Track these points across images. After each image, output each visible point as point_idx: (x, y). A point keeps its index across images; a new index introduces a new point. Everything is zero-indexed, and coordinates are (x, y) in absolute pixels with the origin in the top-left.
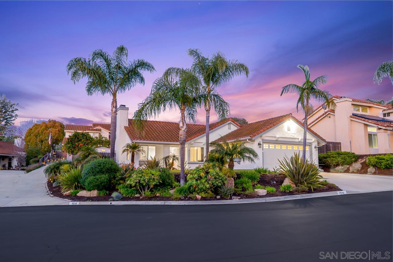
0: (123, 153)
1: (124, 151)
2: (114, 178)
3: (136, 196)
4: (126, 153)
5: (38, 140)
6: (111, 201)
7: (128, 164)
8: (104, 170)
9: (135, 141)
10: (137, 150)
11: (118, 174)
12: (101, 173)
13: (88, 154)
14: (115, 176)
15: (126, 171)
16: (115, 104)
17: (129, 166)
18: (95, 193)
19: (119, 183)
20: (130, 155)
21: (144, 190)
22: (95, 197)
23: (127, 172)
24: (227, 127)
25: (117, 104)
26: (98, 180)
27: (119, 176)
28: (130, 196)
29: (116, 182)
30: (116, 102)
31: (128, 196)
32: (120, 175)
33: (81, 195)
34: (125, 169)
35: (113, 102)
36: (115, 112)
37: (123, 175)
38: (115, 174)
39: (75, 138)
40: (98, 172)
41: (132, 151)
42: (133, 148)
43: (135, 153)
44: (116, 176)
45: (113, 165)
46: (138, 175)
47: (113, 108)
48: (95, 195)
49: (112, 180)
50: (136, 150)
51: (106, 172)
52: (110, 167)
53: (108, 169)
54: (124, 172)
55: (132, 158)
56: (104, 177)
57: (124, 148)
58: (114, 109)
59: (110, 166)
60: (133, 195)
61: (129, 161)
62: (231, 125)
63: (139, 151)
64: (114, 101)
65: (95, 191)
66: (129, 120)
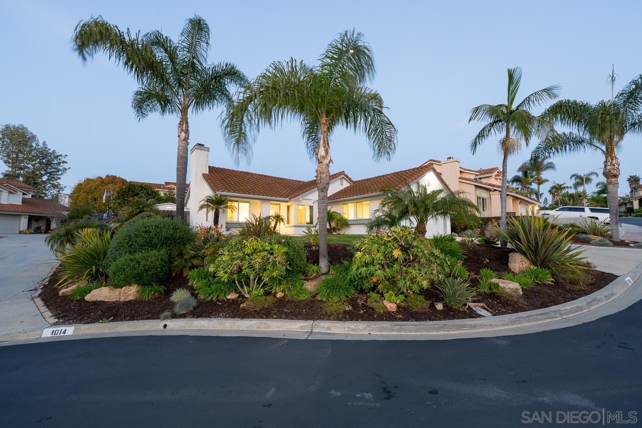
0: (200, 210)
1: (202, 207)
2: (181, 255)
3: (229, 297)
4: (204, 210)
5: (89, 197)
6: (166, 318)
7: (209, 227)
8: (156, 241)
9: (219, 193)
10: (224, 205)
11: (188, 247)
12: (151, 246)
13: (138, 211)
14: (181, 251)
15: (206, 241)
16: (184, 126)
17: (209, 231)
18: (130, 292)
19: (191, 265)
20: (212, 214)
21: (248, 285)
22: (129, 302)
23: (209, 244)
24: (339, 182)
25: (188, 127)
26: (139, 263)
27: (192, 252)
28: (214, 299)
29: (183, 263)
30: (187, 123)
31: (209, 299)
32: (191, 250)
33: (94, 299)
34: (203, 238)
35: (180, 122)
36: (184, 140)
37: (198, 250)
38: (182, 247)
39: (129, 191)
40: (142, 246)
41: (215, 208)
42: (217, 204)
43: (220, 210)
44: (185, 251)
45: (178, 231)
46: (235, 253)
47: (181, 133)
48: (131, 298)
49: (176, 260)
50: (222, 206)
51: (162, 245)
52: (172, 235)
53: (166, 238)
54: (202, 244)
55: (215, 219)
56: (154, 257)
57: (202, 203)
58: (183, 134)
59: (172, 232)
60: (222, 297)
61: (210, 223)
62: (344, 180)
63: (227, 207)
64: (183, 121)
65: (132, 287)
66: (209, 167)
